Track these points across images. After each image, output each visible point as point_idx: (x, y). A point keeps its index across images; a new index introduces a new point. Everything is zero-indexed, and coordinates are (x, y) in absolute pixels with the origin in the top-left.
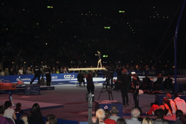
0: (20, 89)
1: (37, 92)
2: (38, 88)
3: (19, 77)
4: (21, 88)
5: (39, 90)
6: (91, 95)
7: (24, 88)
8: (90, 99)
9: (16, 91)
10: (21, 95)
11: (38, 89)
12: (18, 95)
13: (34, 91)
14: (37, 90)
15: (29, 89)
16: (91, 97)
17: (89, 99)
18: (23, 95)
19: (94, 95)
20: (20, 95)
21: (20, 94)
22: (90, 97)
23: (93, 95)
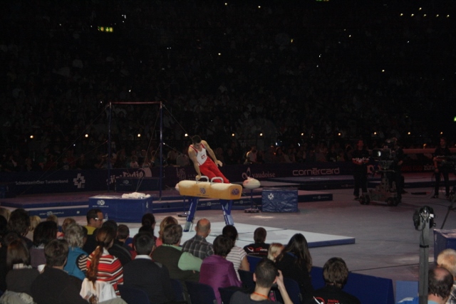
0: (250, 197)
1: (291, 205)
2: (293, 195)
3: (249, 169)
4: (254, 197)
5: (295, 200)
6: (425, 215)
7: (260, 196)
8: (425, 225)
9: (242, 202)
10: (253, 212)
11: (294, 198)
12: (246, 212)
13: (282, 203)
14: (289, 200)
15: (271, 198)
16: (427, 220)
17: (421, 224)
18: (258, 212)
19: (435, 216)
20: (250, 212)
21: (250, 209)
22: (423, 219)
23: (432, 215)
